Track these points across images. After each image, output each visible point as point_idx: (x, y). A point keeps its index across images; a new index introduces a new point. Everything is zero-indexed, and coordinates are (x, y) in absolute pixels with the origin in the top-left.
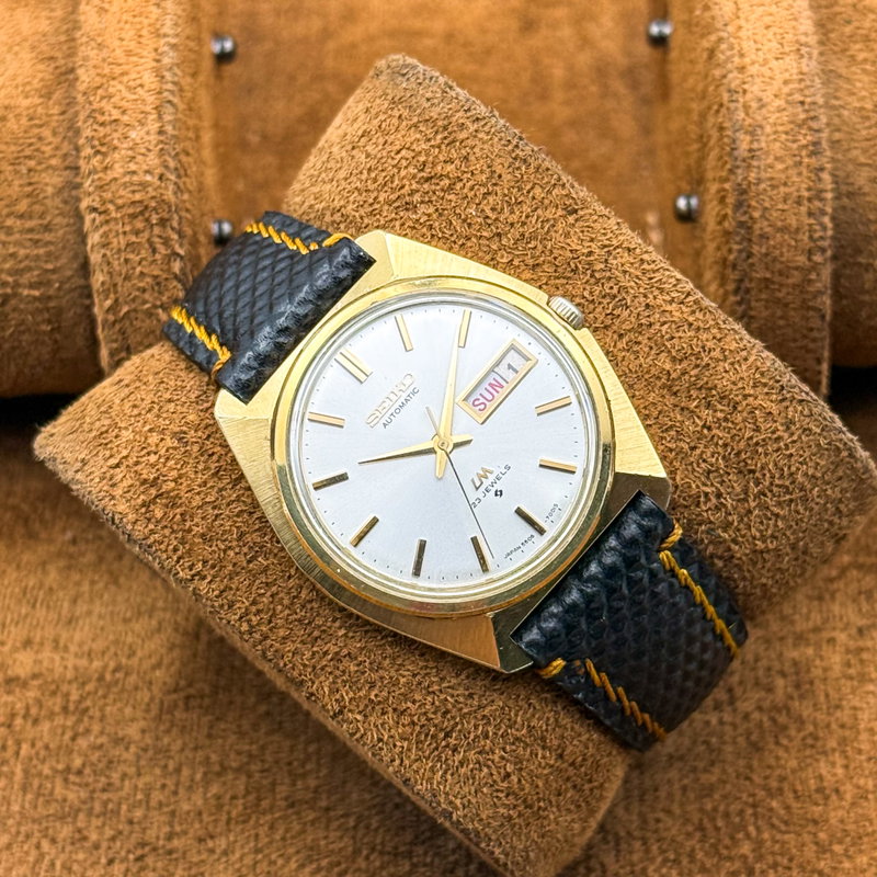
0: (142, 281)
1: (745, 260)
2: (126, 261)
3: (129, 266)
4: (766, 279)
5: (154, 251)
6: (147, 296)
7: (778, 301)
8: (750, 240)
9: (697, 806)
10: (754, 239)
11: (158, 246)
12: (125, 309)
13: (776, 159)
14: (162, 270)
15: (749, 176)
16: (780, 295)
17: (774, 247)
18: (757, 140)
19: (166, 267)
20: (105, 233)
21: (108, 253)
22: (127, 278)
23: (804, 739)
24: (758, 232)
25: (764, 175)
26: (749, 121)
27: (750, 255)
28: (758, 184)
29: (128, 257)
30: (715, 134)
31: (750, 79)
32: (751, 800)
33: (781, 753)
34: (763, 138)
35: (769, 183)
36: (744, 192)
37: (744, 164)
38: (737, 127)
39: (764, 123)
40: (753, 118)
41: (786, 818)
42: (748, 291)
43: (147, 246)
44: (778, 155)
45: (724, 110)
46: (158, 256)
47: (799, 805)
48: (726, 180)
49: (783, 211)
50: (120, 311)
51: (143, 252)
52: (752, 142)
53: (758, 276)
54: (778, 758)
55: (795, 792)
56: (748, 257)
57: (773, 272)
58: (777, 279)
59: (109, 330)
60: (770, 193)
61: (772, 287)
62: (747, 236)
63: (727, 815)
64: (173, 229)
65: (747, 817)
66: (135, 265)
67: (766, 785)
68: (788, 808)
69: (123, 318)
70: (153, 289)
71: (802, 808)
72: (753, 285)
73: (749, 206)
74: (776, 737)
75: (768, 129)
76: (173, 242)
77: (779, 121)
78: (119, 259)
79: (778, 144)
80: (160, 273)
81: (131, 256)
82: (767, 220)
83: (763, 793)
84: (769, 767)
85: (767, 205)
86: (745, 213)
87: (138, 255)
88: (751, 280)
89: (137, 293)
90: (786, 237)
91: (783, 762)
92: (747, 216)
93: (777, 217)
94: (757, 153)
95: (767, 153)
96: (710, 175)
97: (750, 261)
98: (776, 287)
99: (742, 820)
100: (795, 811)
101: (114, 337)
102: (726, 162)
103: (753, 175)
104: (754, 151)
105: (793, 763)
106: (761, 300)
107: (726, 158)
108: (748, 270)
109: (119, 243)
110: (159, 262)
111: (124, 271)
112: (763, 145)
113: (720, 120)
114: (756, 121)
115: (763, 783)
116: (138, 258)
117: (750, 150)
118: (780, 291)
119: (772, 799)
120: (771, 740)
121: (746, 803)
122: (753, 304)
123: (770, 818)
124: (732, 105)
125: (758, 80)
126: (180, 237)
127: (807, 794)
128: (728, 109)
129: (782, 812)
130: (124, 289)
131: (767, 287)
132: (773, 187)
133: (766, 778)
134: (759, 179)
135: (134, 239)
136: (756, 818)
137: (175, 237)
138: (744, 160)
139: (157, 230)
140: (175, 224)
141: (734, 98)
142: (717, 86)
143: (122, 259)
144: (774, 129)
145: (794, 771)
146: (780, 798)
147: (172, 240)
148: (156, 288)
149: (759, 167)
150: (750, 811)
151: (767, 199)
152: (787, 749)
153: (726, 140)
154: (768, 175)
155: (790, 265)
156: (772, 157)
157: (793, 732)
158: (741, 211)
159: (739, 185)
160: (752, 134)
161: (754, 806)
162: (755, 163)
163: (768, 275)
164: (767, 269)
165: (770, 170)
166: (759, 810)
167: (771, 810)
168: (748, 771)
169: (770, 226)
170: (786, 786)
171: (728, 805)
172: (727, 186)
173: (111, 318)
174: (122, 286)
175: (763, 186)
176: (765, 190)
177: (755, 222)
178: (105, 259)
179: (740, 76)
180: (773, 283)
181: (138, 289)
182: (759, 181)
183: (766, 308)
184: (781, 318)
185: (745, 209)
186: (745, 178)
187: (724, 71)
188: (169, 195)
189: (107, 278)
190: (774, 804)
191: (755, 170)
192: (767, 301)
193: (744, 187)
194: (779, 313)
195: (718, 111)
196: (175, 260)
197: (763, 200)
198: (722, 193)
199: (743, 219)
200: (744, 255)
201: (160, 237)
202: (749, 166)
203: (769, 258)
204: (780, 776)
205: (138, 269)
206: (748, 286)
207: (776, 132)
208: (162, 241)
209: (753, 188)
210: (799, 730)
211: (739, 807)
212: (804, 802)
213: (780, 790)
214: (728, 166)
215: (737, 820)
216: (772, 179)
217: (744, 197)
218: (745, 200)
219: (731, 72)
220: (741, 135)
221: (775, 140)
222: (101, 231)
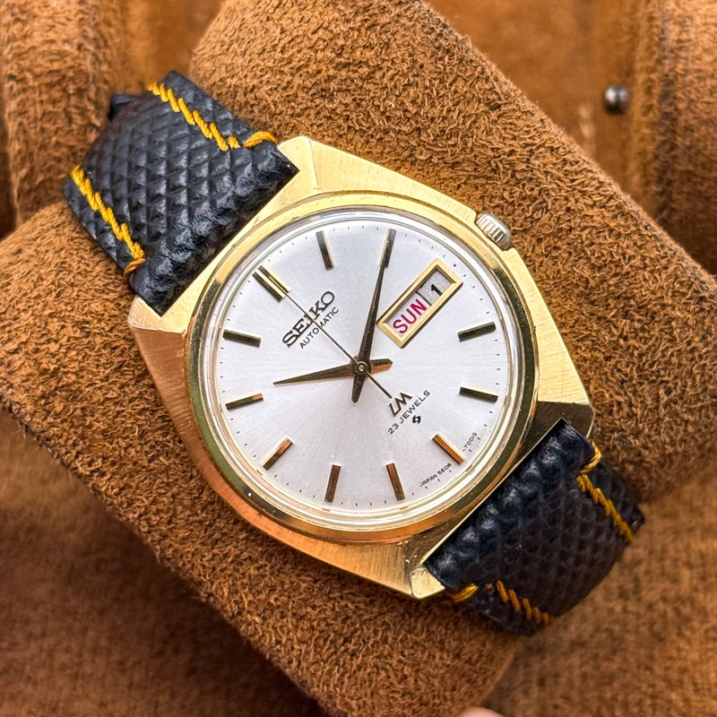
0: (58, 151)
1: (668, 152)
2: (43, 130)
3: (45, 135)
4: (689, 172)
5: (71, 121)
6: (62, 166)
7: (700, 194)
8: (674, 132)
9: (595, 694)
10: (678, 131)
11: (74, 116)
12: (41, 178)
13: (706, 51)
14: (78, 140)
15: (676, 67)
16: (702, 188)
17: (698, 140)
18: (686, 31)
19: (82, 138)
20: (22, 100)
21: (25, 122)
22: (43, 147)
23: (706, 631)
24: (683, 124)
25: (691, 66)
26: (679, 11)
27: (673, 147)
28: (685, 76)
29: (44, 126)
30: (644, 24)
32: (650, 690)
33: (683, 645)
34: (692, 30)
35: (696, 75)
36: (671, 83)
37: (672, 55)
38: (667, 17)
39: (694, 14)
40: (683, 9)
41: (684, 710)
42: (670, 183)
43: (63, 115)
44: (707, 47)
46: (74, 127)
47: (698, 698)
48: (653, 70)
49: (709, 103)
50: (35, 180)
51: (59, 121)
52: (680, 33)
53: (681, 168)
54: (679, 650)
55: (695, 684)
56: (672, 149)
57: (696, 165)
58: (699, 171)
59: (24, 198)
60: (696, 85)
61: (694, 180)
62: (671, 127)
63: (626, 705)
64: (89, 99)
65: (645, 708)
66: (51, 134)
67: (666, 676)
68: (687, 700)
69: (38, 187)
70: (68, 158)
71: (701, 701)
72: (676, 177)
73: (675, 98)
74: (679, 628)
75: (698, 20)
76: (89, 113)
77: (710, 13)
78: (35, 127)
79: (707, 36)
80: (76, 143)
81: (47, 125)
82: (694, 112)
83: (663, 684)
84: (671, 658)
85: (693, 97)
86: (671, 104)
87: (55, 124)
88: (674, 171)
89: (53, 163)
90: (711, 130)
91: (684, 654)
92: (673, 107)
93: (702, 110)
94: (686, 44)
95: (696, 45)
96: (639, 65)
97: (674, 153)
98: (699, 180)
99: (641, 710)
100: (694, 704)
101: (29, 206)
102: (654, 53)
103: (680, 66)
104: (683, 42)
105: (695, 656)
106: (684, 192)
107: (654, 49)
108: (671, 162)
109: (36, 111)
110: (75, 133)
111: (40, 140)
112: (692, 36)
114: (687, 12)
115: (663, 674)
116: (54, 128)
117: (679, 41)
118: (702, 185)
119: (672, 691)
120: (673, 631)
121: (645, 693)
122: (675, 196)
123: (669, 709)
126: (97, 108)
127: (706, 687)
129: (681, 704)
130: (39, 157)
131: (689, 180)
132: (699, 78)
133: (667, 669)
134: (686, 70)
135: (50, 108)
136: (654, 711)
137: (93, 108)
138: (672, 51)
139: (73, 100)
140: (92, 95)
143: (38, 129)
144: (704, 21)
145: (694, 664)
146: (680, 690)
147: (89, 110)
148: (72, 159)
149: (686, 59)
150: (649, 702)
151: (693, 91)
152: (689, 641)
153: (655, 30)
154: (696, 67)
155: (713, 158)
156: (700, 49)
157: (696, 624)
158: (668, 102)
159: (667, 75)
160: (682, 24)
161: (653, 697)
162: (683, 54)
163: (691, 168)
164: (690, 161)
165: (697, 62)
166: (658, 701)
167: (670, 701)
168: (648, 661)
169: (695, 118)
170: (686, 679)
171: (627, 694)
172: (653, 76)
173: (27, 186)
174: (38, 155)
175: (690, 77)
176: (692, 82)
177: (680, 114)
178: (21, 127)
180: (695, 175)
181: (55, 158)
182: (686, 71)
183: (688, 200)
184: (702, 211)
185: (671, 100)
186: (672, 69)
188: (87, 66)
189: (23, 146)
190: (674, 696)
191: (683, 61)
192: (688, 194)
193: (671, 78)
194: (700, 206)
196: (91, 131)
197: (690, 92)
198: (649, 84)
199: (669, 110)
200: (667, 147)
201: (77, 107)
202: (677, 57)
203: (693, 150)
204: (679, 668)
205: (54, 139)
206: (671, 178)
207: (706, 24)
208: (78, 111)
209: (680, 79)
210: (702, 623)
211: (638, 697)
212: (704, 695)
213: (681, 682)
214: (656, 57)
215: (635, 710)
216: (700, 71)
217: (671, 88)
218: (671, 91)
220: (670, 26)
221: (704, 32)
222: (19, 99)
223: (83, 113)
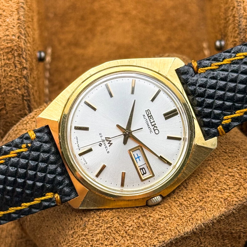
223: (21, 63)
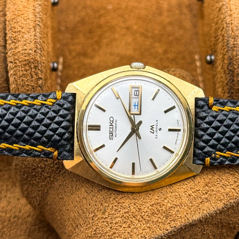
0: (28, 87)
1: (232, 82)
2: (22, 80)
3: (23, 82)
5: (32, 77)
6: (29, 92)
8: (233, 76)
10: (235, 75)
11: (34, 75)
14: (35, 84)
15: (233, 53)
18: (236, 41)
19: (36, 83)
21: (16, 77)
22: (23, 86)
24: (236, 73)
26: (233, 34)
28: (236, 56)
29: (23, 79)
30: (221, 37)
31: (233, 19)
34: (238, 40)
36: (231, 59)
37: (232, 49)
38: (229, 36)
40: (235, 33)
42: (232, 93)
43: (30, 75)
45: (224, 30)
46: (33, 79)
48: (225, 54)
51: (28, 77)
52: (234, 41)
53: (236, 88)
56: (233, 81)
62: (232, 74)
64: (39, 69)
66: (25, 82)
70: (31, 89)
72: (234, 91)
73: (233, 64)
76: (39, 74)
78: (20, 79)
80: (34, 84)
81: (24, 79)
86: (232, 66)
87: (26, 78)
88: (234, 89)
92: (233, 67)
94: (236, 45)
97: (234, 83)
102: (225, 49)
103: (234, 53)
104: (235, 44)
107: (225, 47)
108: (232, 86)
109: (20, 74)
110: (34, 81)
111: (21, 84)
113: (223, 33)
114: (236, 34)
116: (26, 79)
117: (234, 44)
124: (227, 29)
125: (236, 19)
128: (226, 29)
134: (237, 54)
135: (25, 73)
137: (40, 72)
139: (33, 70)
140: (40, 68)
141: (228, 26)
142: (222, 21)
143: (21, 80)
147: (38, 73)
148: (33, 90)
149: (237, 50)
153: (225, 41)
159: (230, 56)
160: (234, 38)
162: (235, 49)
172: (225, 57)
174: (21, 89)
177: (235, 70)
178: (15, 79)
179: (230, 18)
181: (26, 90)
186: (232, 54)
187: (225, 16)
188: (38, 58)
189: (16, 86)
191: (235, 51)
193: (231, 57)
195: (222, 30)
196: (39, 80)
199: (231, 68)
201: (34, 72)
202: (233, 50)
205: (27, 83)
208: (35, 73)
209: (235, 58)
214: (226, 50)
217: (232, 61)
218: (232, 62)
219: (227, 16)
220: (230, 39)
222: (14, 70)
223: (37, 74)
